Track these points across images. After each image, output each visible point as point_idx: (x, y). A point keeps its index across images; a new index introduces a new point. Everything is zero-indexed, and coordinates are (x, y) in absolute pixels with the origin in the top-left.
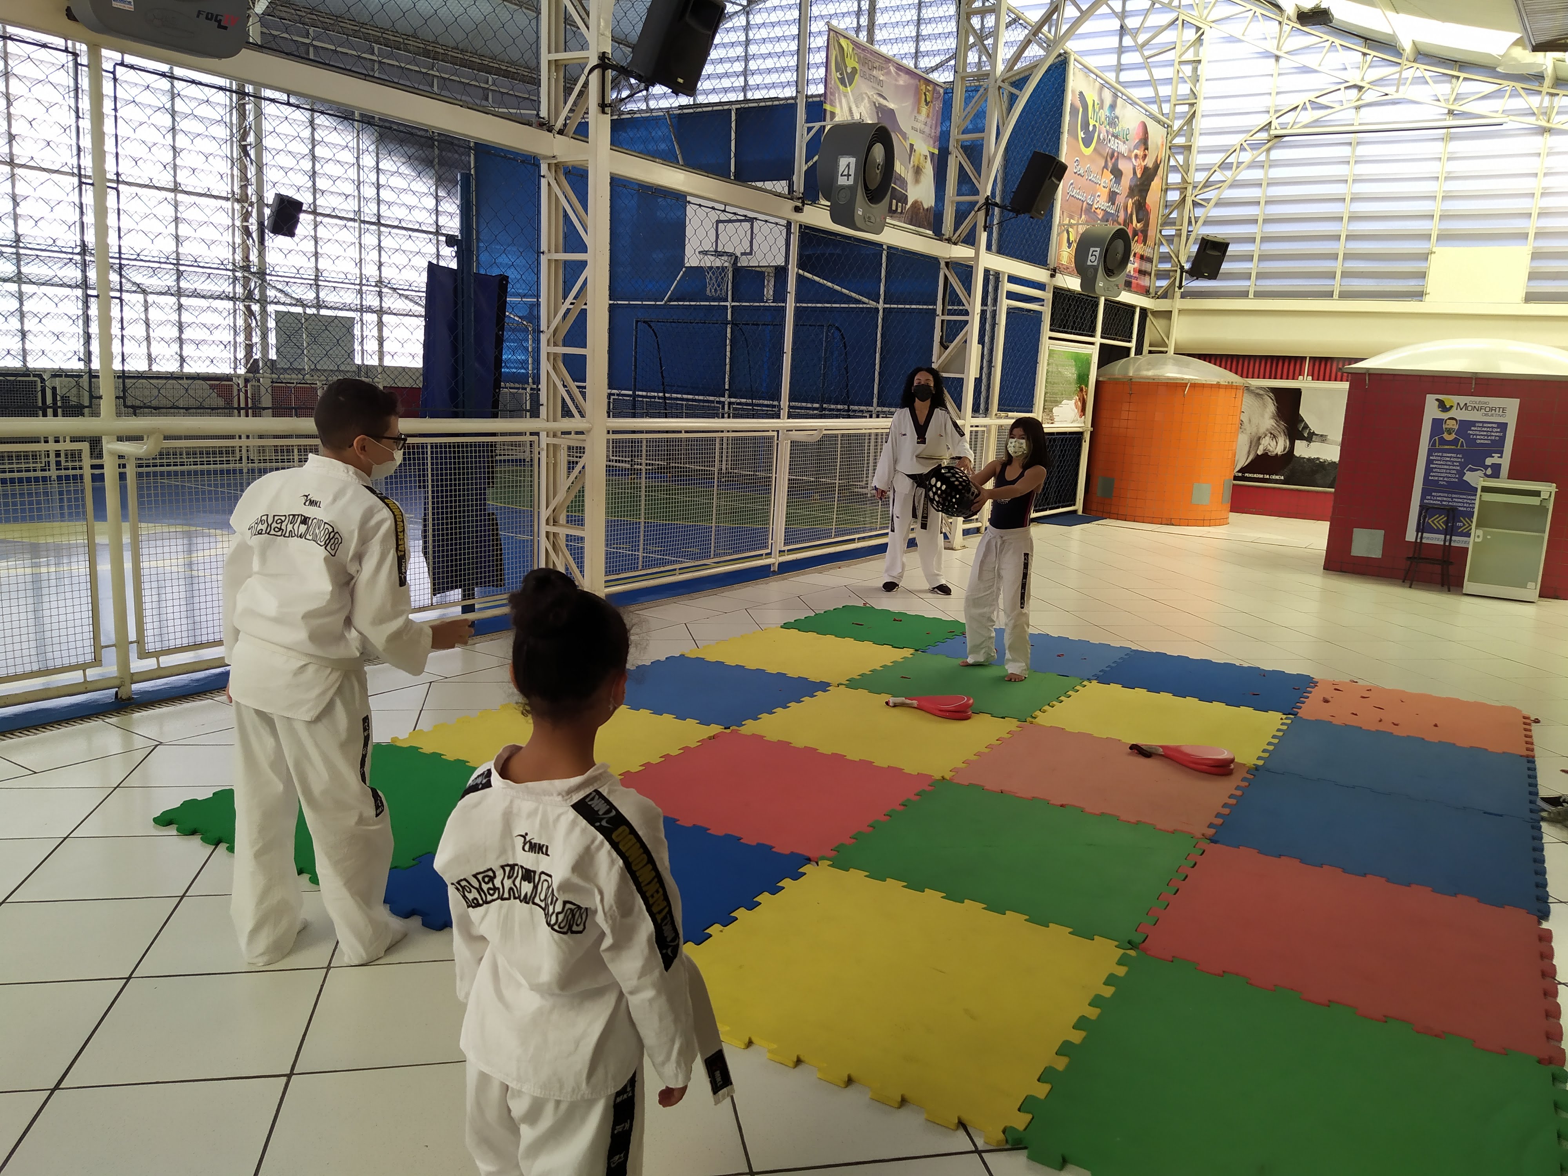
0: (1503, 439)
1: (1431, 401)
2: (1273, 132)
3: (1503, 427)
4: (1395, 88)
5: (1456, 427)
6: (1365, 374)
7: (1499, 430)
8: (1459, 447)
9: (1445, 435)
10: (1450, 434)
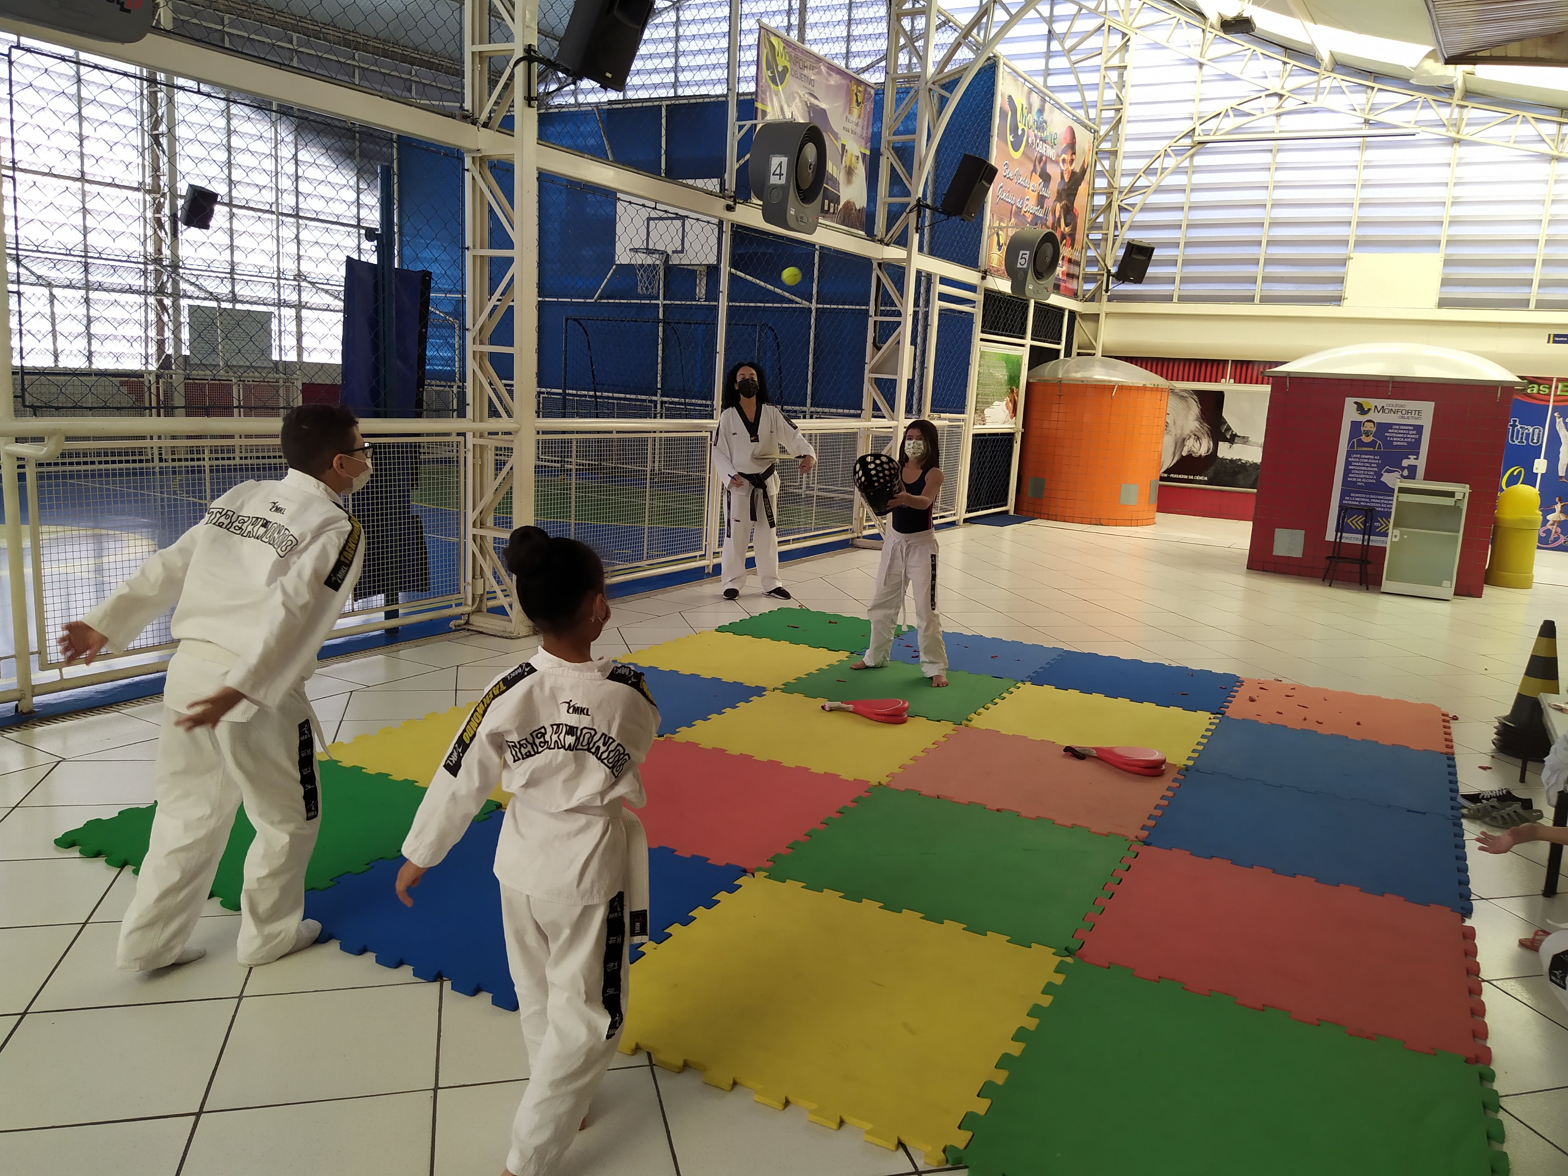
0: (1418, 441)
1: (1350, 404)
2: (1197, 139)
3: (1419, 429)
4: (1313, 97)
5: (1374, 430)
6: (1286, 378)
7: (1415, 432)
8: (1376, 449)
9: (1363, 437)
10: (1368, 436)
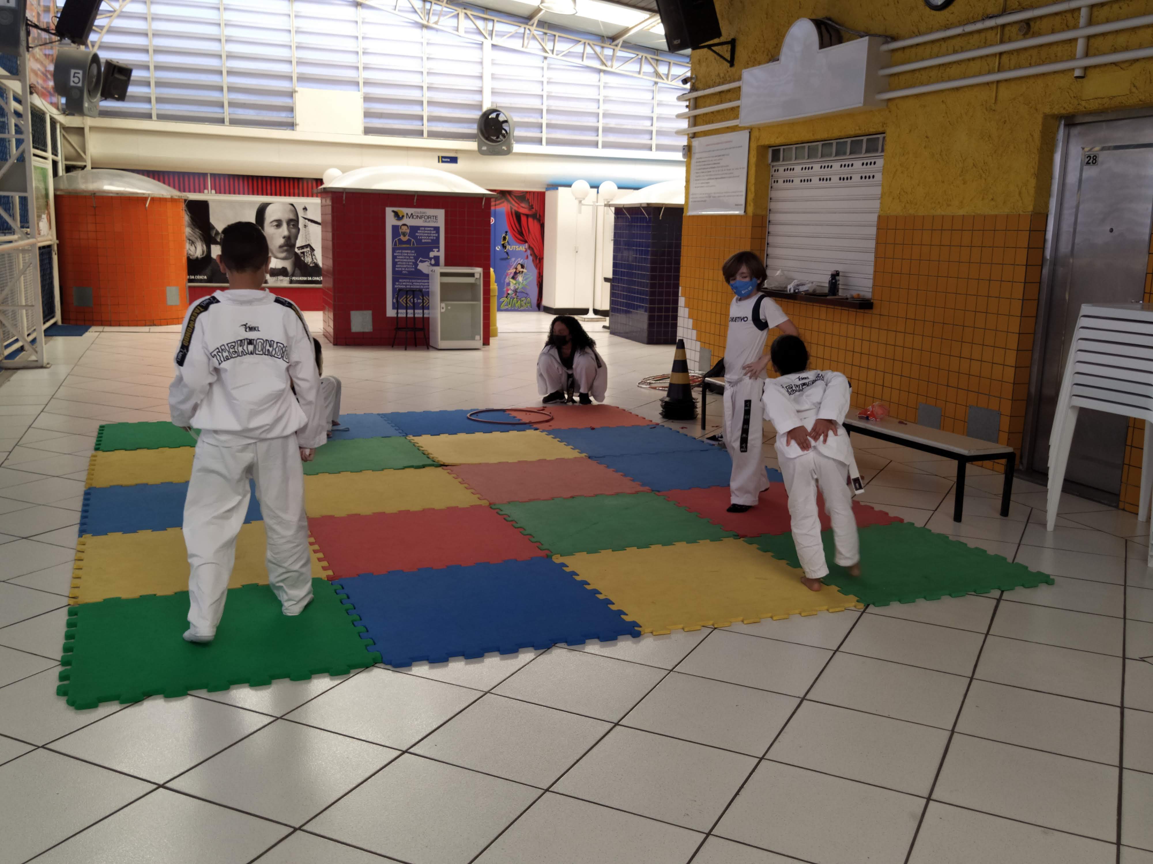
0: (438, 239)
1: (389, 212)
3: (438, 230)
5: (408, 231)
6: (342, 193)
7: (435, 232)
8: (412, 246)
9: (402, 237)
10: (404, 236)
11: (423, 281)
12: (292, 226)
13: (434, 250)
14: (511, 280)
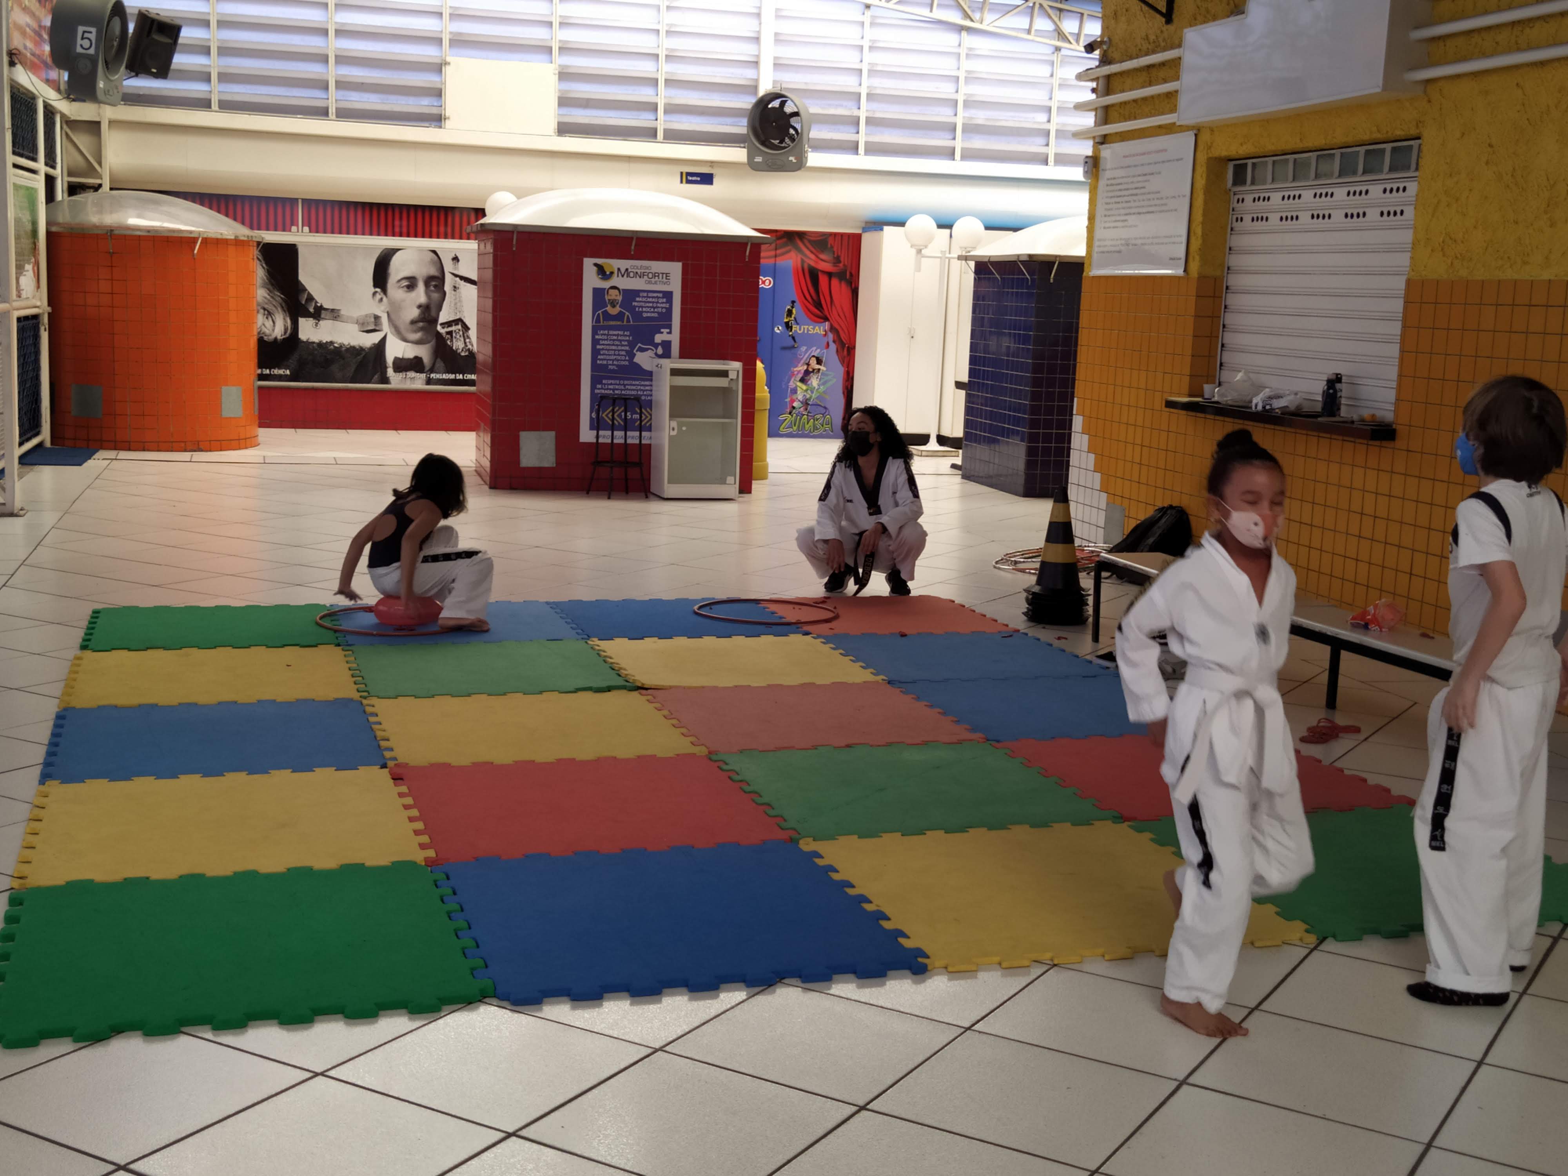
0: (669, 311)
1: (588, 266)
3: (669, 297)
5: (620, 298)
6: (513, 232)
7: (664, 300)
8: (625, 323)
9: (609, 309)
10: (614, 306)
11: (643, 383)
12: (432, 288)
13: (662, 330)
14: (799, 384)
